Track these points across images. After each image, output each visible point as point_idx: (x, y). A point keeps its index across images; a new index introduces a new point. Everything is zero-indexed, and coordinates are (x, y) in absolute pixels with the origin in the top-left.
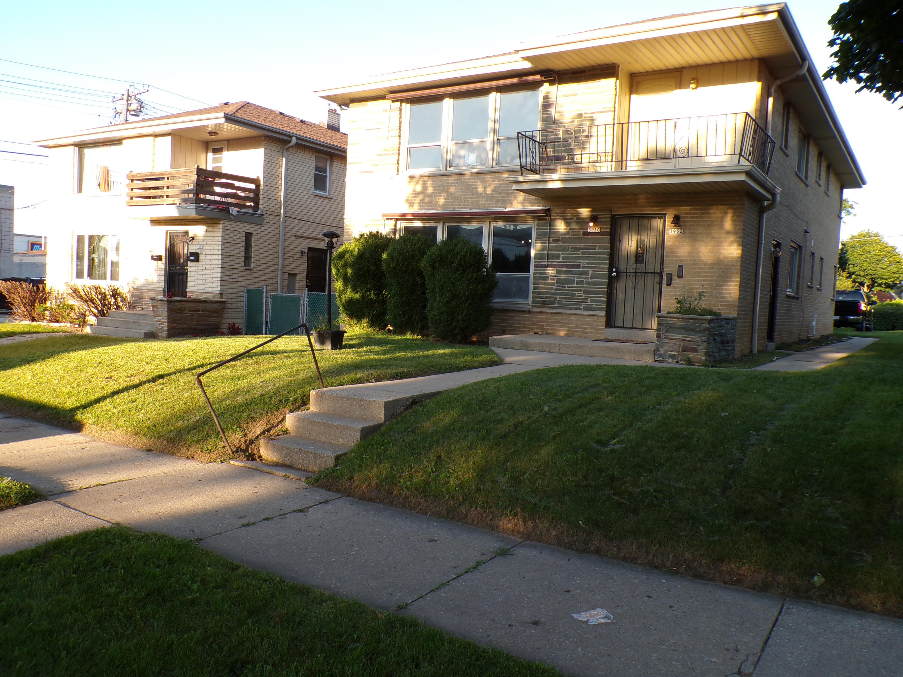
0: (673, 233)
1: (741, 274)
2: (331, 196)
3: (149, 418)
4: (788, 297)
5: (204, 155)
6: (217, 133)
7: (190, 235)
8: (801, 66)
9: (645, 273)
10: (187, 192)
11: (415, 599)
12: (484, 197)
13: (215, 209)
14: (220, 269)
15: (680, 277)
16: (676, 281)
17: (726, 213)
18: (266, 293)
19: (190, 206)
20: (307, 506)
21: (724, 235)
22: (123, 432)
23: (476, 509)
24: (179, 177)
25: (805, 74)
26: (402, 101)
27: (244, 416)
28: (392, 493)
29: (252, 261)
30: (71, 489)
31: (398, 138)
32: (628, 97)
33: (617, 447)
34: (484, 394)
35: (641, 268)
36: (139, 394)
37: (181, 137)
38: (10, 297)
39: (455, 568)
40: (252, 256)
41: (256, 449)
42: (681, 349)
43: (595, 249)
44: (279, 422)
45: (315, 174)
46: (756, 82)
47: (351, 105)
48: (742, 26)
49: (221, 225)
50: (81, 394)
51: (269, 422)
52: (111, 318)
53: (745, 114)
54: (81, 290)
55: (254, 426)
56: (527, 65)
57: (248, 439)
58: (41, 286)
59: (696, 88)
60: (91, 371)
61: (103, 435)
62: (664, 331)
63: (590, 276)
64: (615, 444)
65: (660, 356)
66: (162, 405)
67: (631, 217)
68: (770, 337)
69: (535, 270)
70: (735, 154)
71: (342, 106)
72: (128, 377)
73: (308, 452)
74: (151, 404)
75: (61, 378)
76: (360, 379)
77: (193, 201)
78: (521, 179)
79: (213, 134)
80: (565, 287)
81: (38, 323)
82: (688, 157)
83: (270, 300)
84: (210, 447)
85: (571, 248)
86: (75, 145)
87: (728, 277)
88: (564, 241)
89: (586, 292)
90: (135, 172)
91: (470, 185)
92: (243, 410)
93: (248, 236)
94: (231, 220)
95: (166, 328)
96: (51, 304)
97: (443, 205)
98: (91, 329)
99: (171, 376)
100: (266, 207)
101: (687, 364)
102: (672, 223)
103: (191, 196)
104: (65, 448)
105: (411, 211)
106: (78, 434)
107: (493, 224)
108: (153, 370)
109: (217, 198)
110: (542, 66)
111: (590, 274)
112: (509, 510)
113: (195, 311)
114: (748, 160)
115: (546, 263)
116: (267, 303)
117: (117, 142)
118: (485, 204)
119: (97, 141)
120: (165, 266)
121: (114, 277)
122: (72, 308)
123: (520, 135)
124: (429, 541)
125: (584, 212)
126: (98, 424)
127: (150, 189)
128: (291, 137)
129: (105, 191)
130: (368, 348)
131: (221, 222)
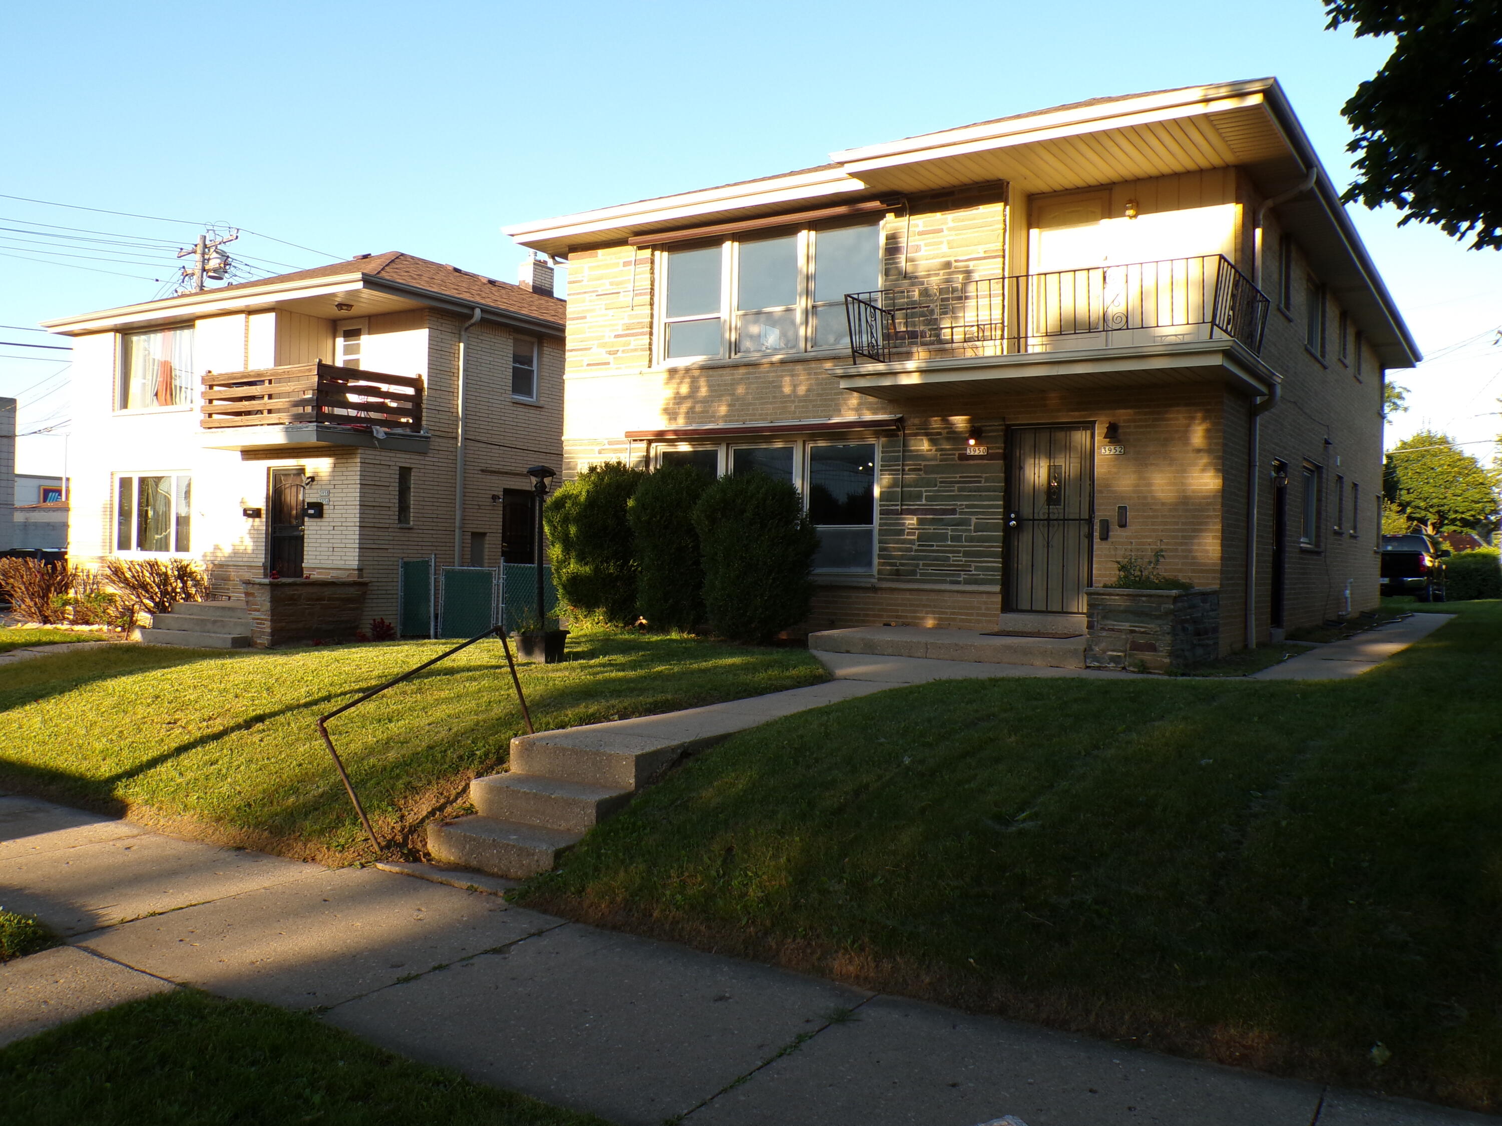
0: (1108, 452)
1: (1224, 519)
2: (541, 403)
3: (240, 793)
4: (1303, 551)
5: (330, 342)
6: (351, 306)
7: (308, 475)
8: (1306, 177)
9: (1064, 520)
10: (303, 403)
11: (694, 1107)
12: (793, 402)
13: (349, 430)
14: (358, 528)
15: (1123, 525)
16: (1116, 533)
17: (1193, 418)
18: (435, 566)
19: (307, 427)
20: (507, 942)
21: (1192, 455)
22: (196, 816)
23: (794, 940)
24: (289, 380)
25: (1312, 190)
26: (654, 247)
27: (400, 784)
28: (651, 915)
29: (412, 515)
30: (106, 923)
31: (649, 307)
32: (1024, 233)
33: (1029, 825)
34: (802, 737)
35: (1056, 511)
36: (223, 749)
37: (291, 313)
38: (7, 584)
39: (760, 1047)
40: (412, 506)
41: (421, 841)
42: (1128, 646)
43: (980, 482)
44: (458, 793)
45: (514, 368)
46: (1234, 204)
47: (570, 255)
48: (1206, 116)
49: (359, 456)
50: (125, 753)
51: (442, 794)
52: (177, 616)
53: (1218, 257)
54: (125, 570)
55: (416, 802)
56: (858, 185)
57: (407, 824)
58: (59, 564)
59: (1135, 216)
60: (141, 711)
61: (161, 823)
62: (1100, 617)
63: (972, 528)
64: (1024, 821)
65: (1095, 658)
66: (260, 769)
67: (1036, 429)
68: (1276, 619)
69: (881, 519)
70: (1204, 322)
71: (557, 258)
72: (204, 720)
73: (508, 845)
74: (242, 768)
75: (91, 725)
76: (593, 714)
77: (311, 418)
78: (853, 371)
79: (344, 307)
80: (933, 546)
81: (54, 626)
82: (1128, 329)
83: (442, 579)
84: (342, 841)
85: (941, 482)
86: (116, 330)
87: (1201, 524)
88: (928, 470)
89: (966, 554)
90: (215, 372)
91: (770, 382)
92: (397, 775)
93: (405, 473)
94: (375, 448)
95: (269, 630)
96: (76, 593)
97: (726, 416)
98: (143, 634)
99: (277, 718)
100: (432, 424)
101: (1139, 672)
102: (1105, 438)
103: (309, 409)
104: (97, 847)
105: (673, 427)
106: (119, 821)
107: (809, 446)
108: (245, 708)
109: (353, 413)
110: (882, 186)
111: (973, 524)
112: (849, 942)
113: (317, 600)
114: (1226, 331)
115: (899, 507)
116: (436, 583)
117: (187, 323)
118: (795, 412)
119: (153, 323)
120: (267, 526)
121: (182, 545)
122: (110, 599)
123: (849, 299)
124: (716, 1000)
125: (960, 421)
126: (153, 805)
127: (241, 399)
128: (473, 309)
129: (167, 405)
130: (606, 658)
131: (359, 451)
